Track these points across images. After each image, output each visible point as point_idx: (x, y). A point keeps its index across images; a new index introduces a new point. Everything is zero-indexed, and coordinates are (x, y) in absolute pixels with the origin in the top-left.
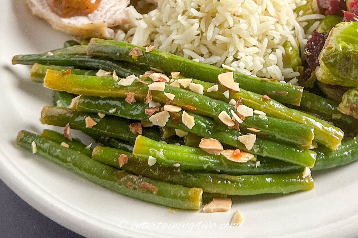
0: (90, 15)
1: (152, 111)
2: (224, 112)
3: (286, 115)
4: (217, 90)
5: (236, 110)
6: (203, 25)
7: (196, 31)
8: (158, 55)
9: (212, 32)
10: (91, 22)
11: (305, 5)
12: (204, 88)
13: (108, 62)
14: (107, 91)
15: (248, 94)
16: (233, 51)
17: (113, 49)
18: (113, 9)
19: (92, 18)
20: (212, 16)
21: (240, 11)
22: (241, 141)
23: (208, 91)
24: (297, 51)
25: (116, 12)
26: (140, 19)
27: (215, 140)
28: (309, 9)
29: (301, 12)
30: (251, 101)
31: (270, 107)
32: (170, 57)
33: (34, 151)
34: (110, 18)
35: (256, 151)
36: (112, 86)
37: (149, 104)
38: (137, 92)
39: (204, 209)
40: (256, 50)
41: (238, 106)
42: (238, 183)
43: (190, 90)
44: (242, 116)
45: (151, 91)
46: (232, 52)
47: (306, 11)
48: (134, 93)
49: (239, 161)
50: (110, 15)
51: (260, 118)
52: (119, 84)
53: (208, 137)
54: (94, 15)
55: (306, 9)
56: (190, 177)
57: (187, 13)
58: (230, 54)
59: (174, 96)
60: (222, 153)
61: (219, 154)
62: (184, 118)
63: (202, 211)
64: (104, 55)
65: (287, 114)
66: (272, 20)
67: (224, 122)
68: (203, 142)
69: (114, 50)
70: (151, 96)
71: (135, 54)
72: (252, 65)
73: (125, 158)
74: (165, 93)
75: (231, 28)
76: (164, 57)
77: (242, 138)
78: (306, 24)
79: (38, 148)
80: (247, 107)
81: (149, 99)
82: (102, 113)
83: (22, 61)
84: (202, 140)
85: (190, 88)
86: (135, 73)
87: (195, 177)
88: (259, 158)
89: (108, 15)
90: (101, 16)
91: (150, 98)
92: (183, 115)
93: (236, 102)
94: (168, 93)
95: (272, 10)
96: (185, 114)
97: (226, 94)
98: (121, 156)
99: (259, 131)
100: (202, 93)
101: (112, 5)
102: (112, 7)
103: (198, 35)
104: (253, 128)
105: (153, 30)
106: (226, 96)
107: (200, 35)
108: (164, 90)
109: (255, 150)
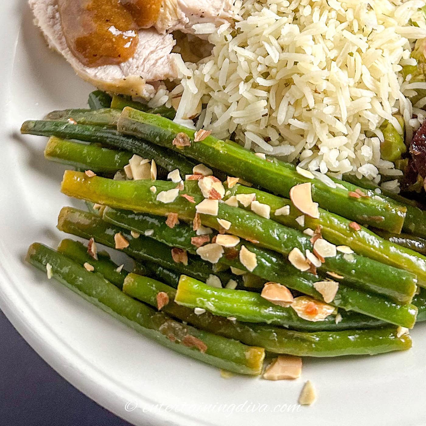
0: (122, 64)
1: (200, 241)
2: (296, 250)
3: (380, 253)
4: (288, 213)
5: (313, 245)
6: (273, 98)
7: (263, 110)
8: (211, 148)
9: (284, 114)
10: (124, 77)
11: (415, 66)
12: (271, 209)
13: (144, 146)
14: (142, 208)
15: (331, 221)
16: (313, 141)
17: (151, 131)
18: (154, 57)
19: (125, 69)
20: (285, 84)
21: (324, 85)
22: (317, 289)
23: (276, 214)
24: (400, 135)
25: (157, 61)
26: (189, 78)
27: (283, 286)
28: (420, 74)
29: (409, 77)
30: (333, 231)
31: (359, 241)
32: (226, 152)
33: (50, 275)
34: (148, 71)
35: (337, 303)
36: (149, 201)
37: (196, 231)
38: (181, 212)
39: (265, 375)
40: (344, 140)
41: (316, 239)
42: (311, 342)
43: (252, 212)
44: (321, 257)
45: (199, 214)
46: (310, 144)
47: (416, 76)
48: (176, 214)
49: (313, 320)
50: (148, 66)
51: (344, 259)
52: (157, 199)
53: (275, 282)
54: (128, 65)
55: (415, 72)
56: (248, 331)
57: (251, 81)
58: (308, 144)
59: (230, 224)
60: (292, 305)
61: (288, 306)
62: (242, 256)
63: (263, 378)
64: (140, 135)
65: (382, 252)
66: (368, 95)
67: (296, 266)
68: (267, 289)
69: (153, 132)
70: (200, 221)
71: (180, 142)
72: (337, 165)
73: (165, 299)
74: (218, 219)
75: (310, 110)
76: (218, 151)
77: (319, 286)
78: (415, 94)
79: (54, 271)
80: (328, 243)
81: (197, 225)
82: (135, 232)
83: (34, 131)
84: (266, 286)
85: (252, 209)
86: (180, 167)
87: (256, 332)
88: (341, 311)
89: (147, 66)
90: (137, 67)
91: (199, 223)
92: (241, 252)
93: (313, 231)
94: (222, 220)
95: (368, 80)
96: (243, 250)
97: (301, 221)
98: (161, 295)
99: (342, 278)
100: (268, 217)
101: (152, 49)
102: (152, 52)
103: (266, 115)
104: (336, 273)
105: (205, 92)
106: (300, 224)
107: (268, 115)
108: (216, 214)
109: (335, 301)
